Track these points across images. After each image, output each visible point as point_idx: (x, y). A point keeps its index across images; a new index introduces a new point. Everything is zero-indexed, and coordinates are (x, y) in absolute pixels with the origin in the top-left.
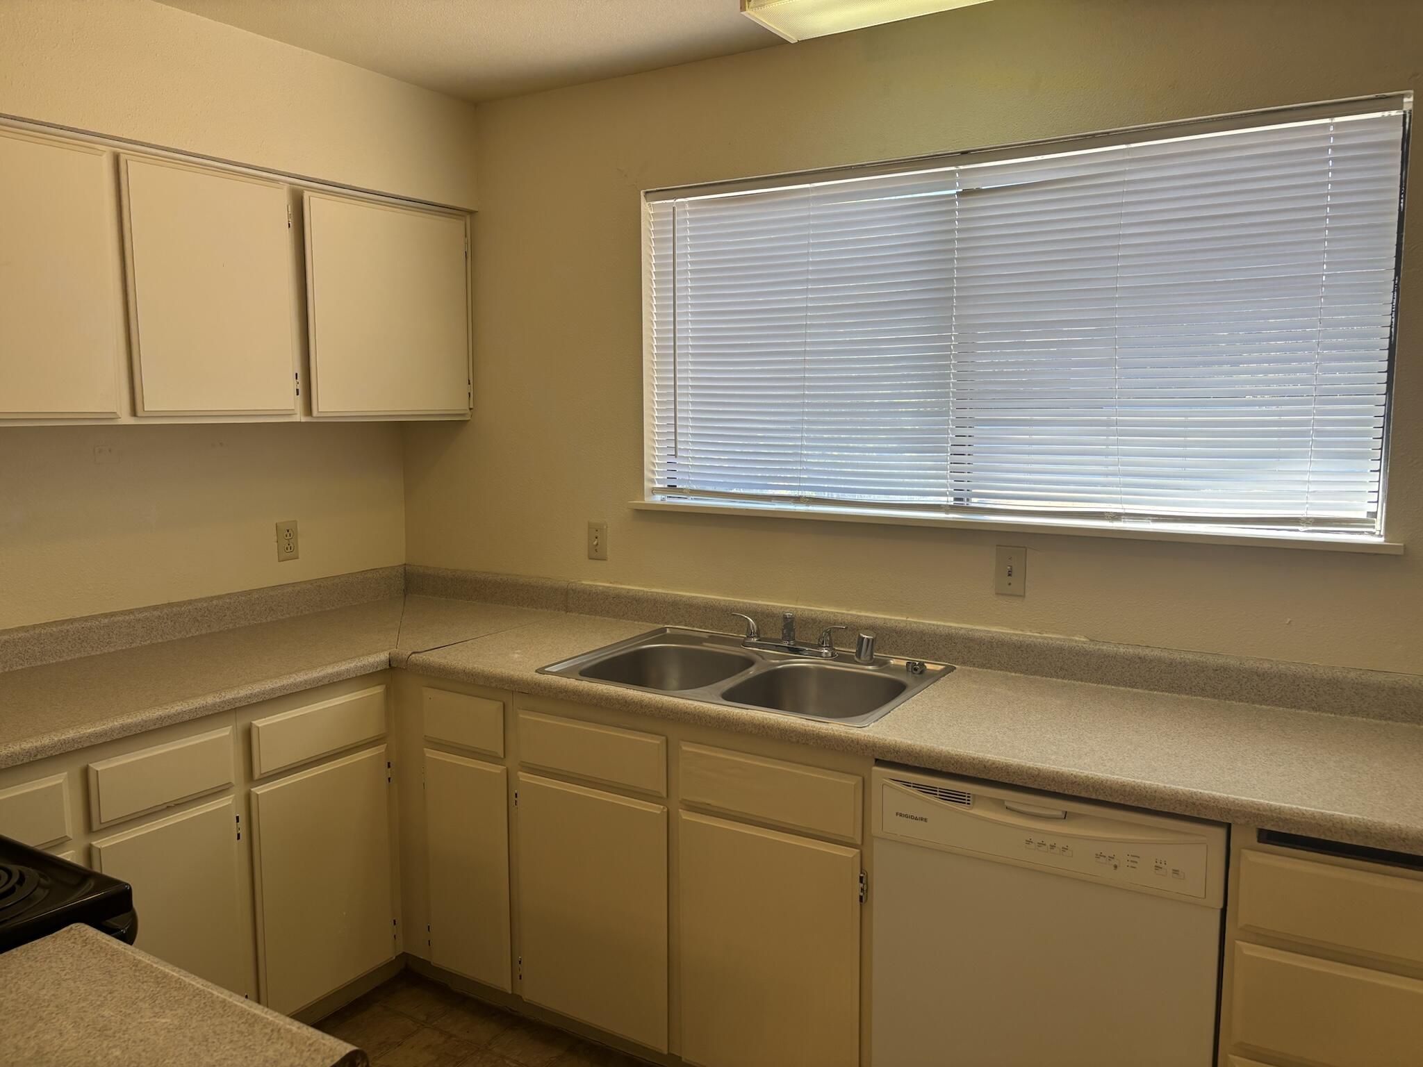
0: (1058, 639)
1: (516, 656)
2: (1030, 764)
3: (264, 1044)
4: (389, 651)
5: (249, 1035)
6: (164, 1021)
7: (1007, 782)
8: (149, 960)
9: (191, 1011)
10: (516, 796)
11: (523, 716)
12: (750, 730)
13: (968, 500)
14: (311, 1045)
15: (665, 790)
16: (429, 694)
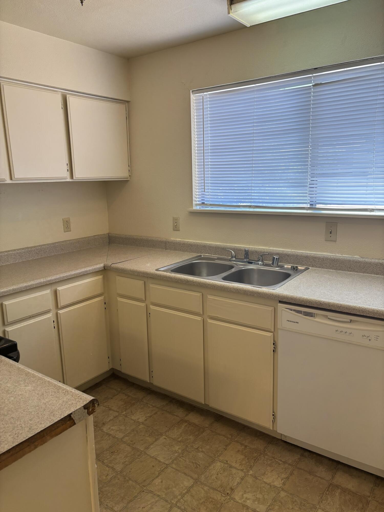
0: (349, 257)
1: (149, 265)
2: (338, 302)
3: (63, 396)
4: (104, 263)
5: (58, 393)
6: (28, 388)
7: (329, 309)
8: (23, 367)
9: (38, 385)
10: (150, 314)
11: (152, 286)
12: (232, 291)
13: (315, 205)
14: (79, 397)
15: (202, 312)
16: (118, 278)
